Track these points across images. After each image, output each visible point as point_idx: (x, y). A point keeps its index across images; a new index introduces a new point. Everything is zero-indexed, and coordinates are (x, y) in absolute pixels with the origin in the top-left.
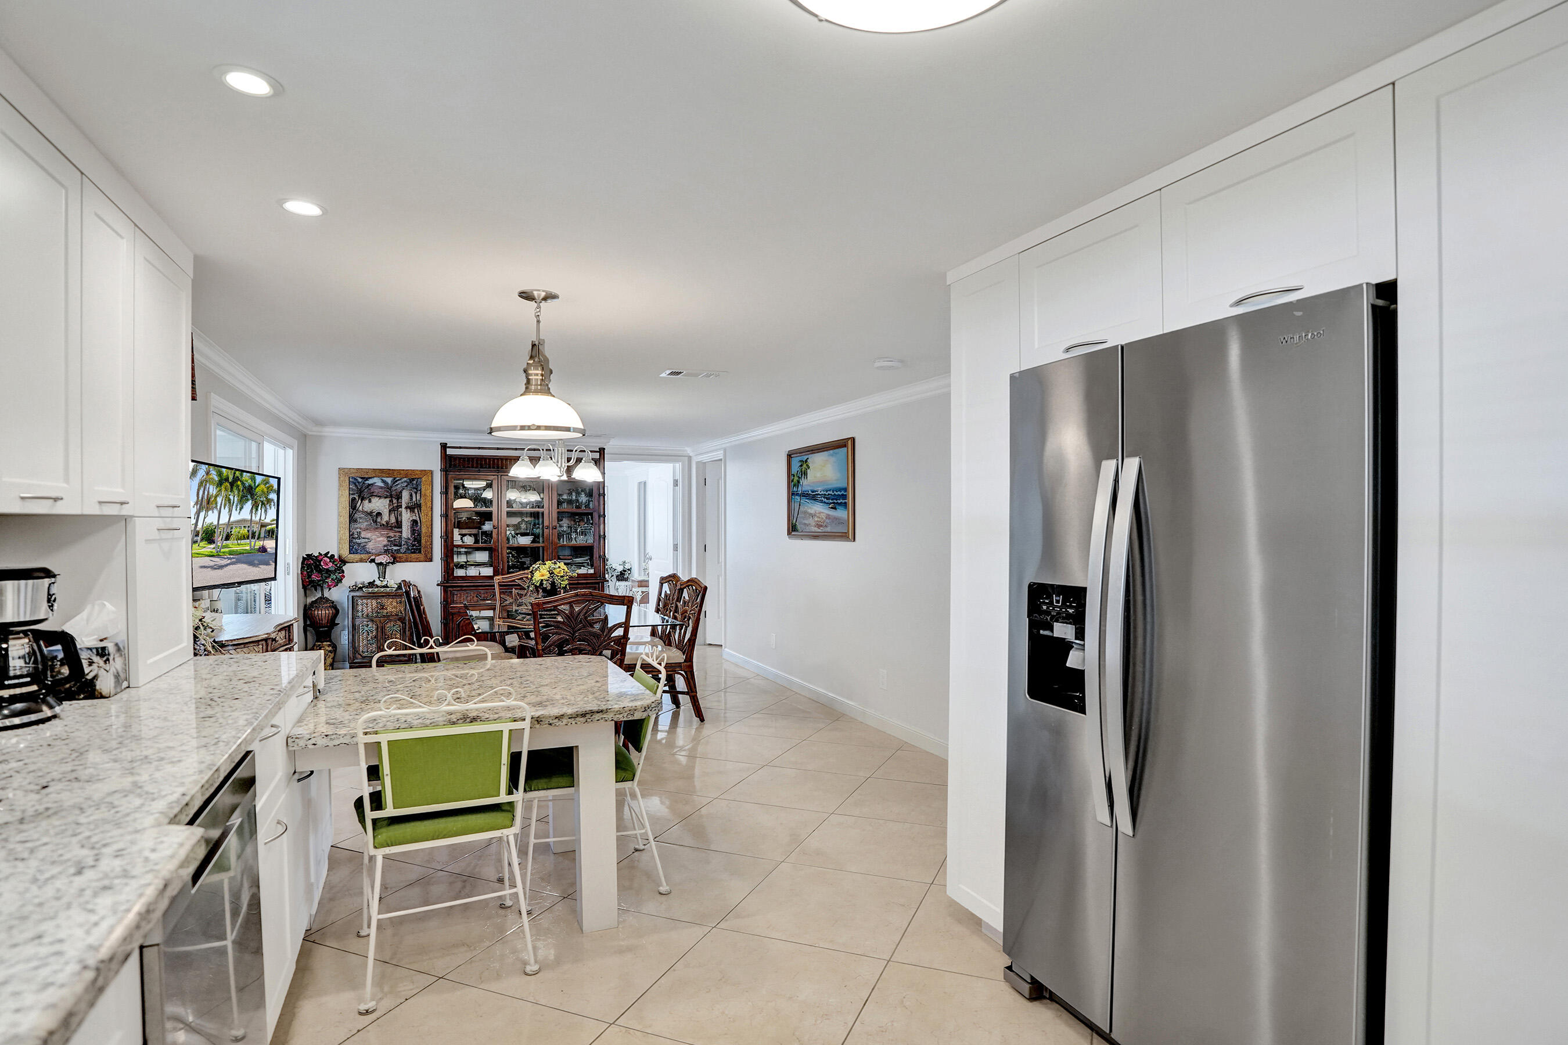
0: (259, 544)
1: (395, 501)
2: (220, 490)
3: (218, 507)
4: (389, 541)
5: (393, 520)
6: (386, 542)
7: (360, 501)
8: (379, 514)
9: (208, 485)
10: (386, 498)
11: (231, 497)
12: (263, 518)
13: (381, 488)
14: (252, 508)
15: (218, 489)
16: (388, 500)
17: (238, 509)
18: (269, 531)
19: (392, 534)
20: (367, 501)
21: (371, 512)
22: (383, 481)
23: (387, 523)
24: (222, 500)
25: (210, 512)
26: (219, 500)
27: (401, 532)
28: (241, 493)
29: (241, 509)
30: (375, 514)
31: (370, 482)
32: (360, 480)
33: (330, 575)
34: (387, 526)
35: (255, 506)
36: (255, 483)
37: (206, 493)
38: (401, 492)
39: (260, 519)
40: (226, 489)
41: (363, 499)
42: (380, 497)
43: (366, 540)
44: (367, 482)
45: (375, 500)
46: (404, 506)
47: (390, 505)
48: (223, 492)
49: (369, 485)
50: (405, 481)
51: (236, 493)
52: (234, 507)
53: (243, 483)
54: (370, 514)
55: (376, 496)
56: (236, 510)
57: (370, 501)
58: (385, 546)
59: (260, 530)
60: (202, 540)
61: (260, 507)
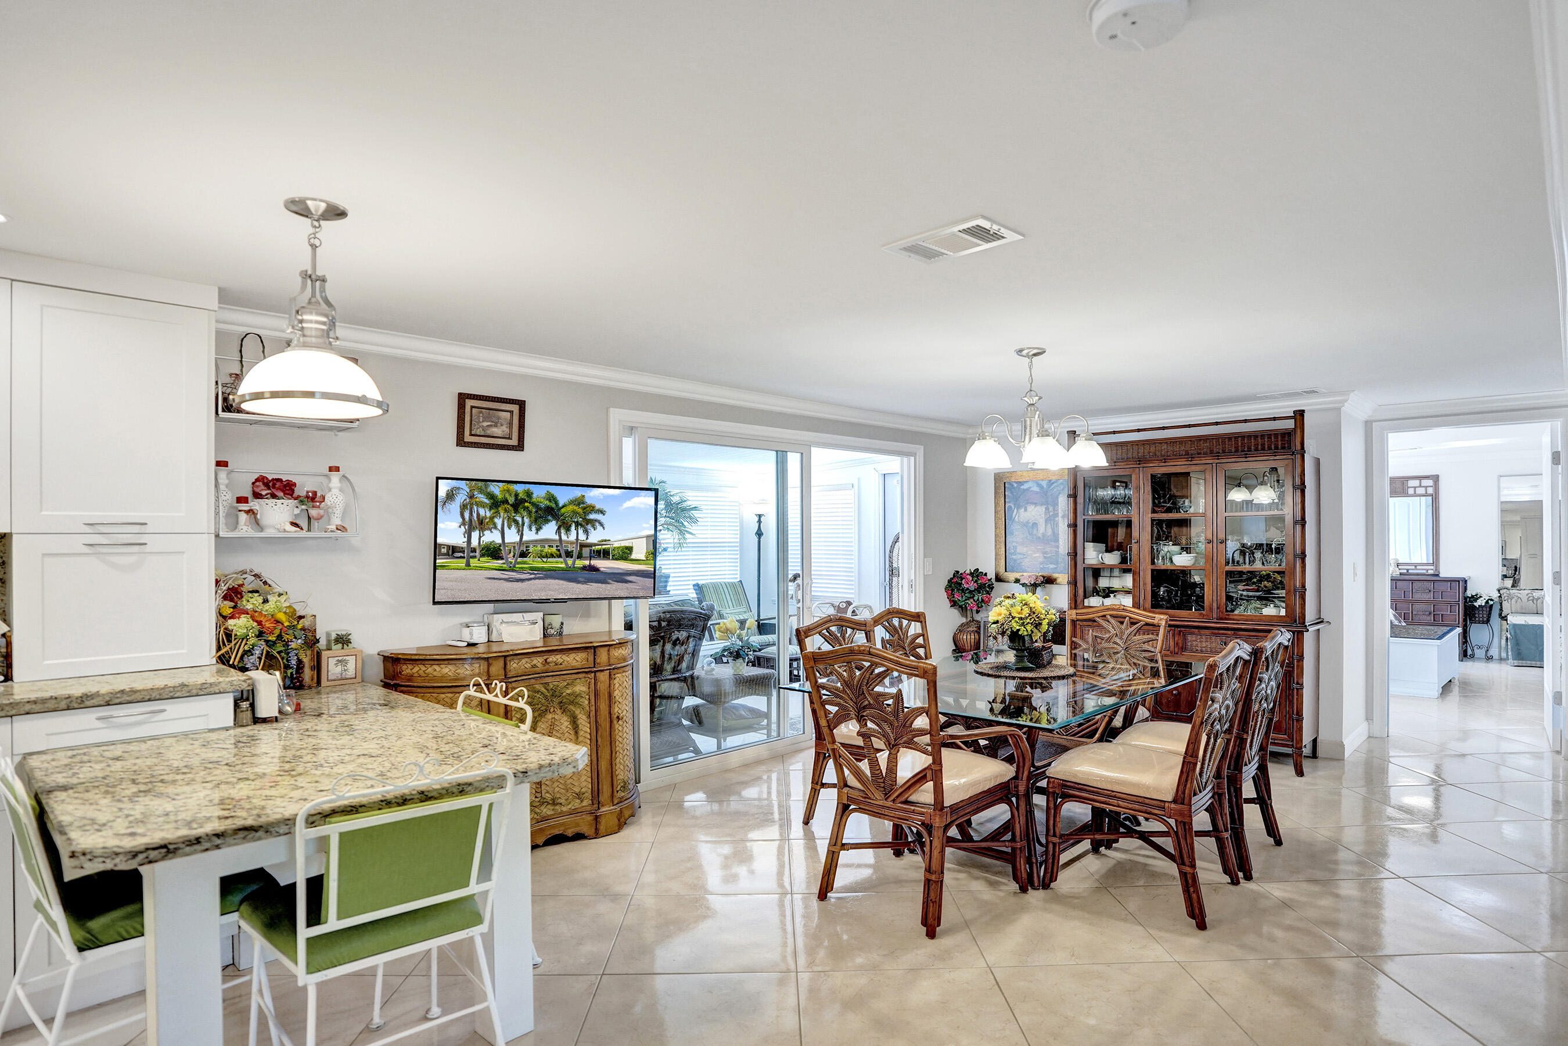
0: (579, 563)
1: (1051, 509)
2: (498, 512)
3: (499, 527)
4: (1045, 558)
5: (1049, 532)
6: (1041, 559)
7: (1015, 510)
8: (1035, 525)
9: (475, 508)
10: (1042, 505)
11: (519, 519)
12: (582, 538)
13: (1037, 493)
14: (559, 528)
15: (493, 511)
16: (1043, 508)
17: (534, 528)
18: (598, 552)
19: (1048, 549)
20: (1023, 510)
21: (1027, 522)
22: (1039, 485)
23: (1044, 535)
24: (503, 522)
25: (487, 533)
26: (498, 522)
27: (1058, 547)
28: (533, 515)
29: (538, 530)
30: (1030, 525)
31: (1025, 486)
32: (1015, 485)
33: (974, 596)
34: (1044, 540)
35: (564, 526)
36: (556, 503)
37: (475, 515)
38: (1057, 497)
39: (577, 539)
40: (506, 510)
41: (1019, 507)
42: (1036, 504)
43: (1022, 556)
44: (1022, 487)
45: (1030, 508)
46: (1060, 515)
47: (1046, 514)
48: (502, 514)
49: (1024, 490)
50: (1062, 484)
51: (525, 514)
52: (526, 528)
53: (533, 504)
54: (1025, 524)
55: (1032, 503)
56: (530, 529)
57: (1026, 510)
58: (1041, 563)
59: (581, 550)
60: (482, 556)
61: (573, 527)
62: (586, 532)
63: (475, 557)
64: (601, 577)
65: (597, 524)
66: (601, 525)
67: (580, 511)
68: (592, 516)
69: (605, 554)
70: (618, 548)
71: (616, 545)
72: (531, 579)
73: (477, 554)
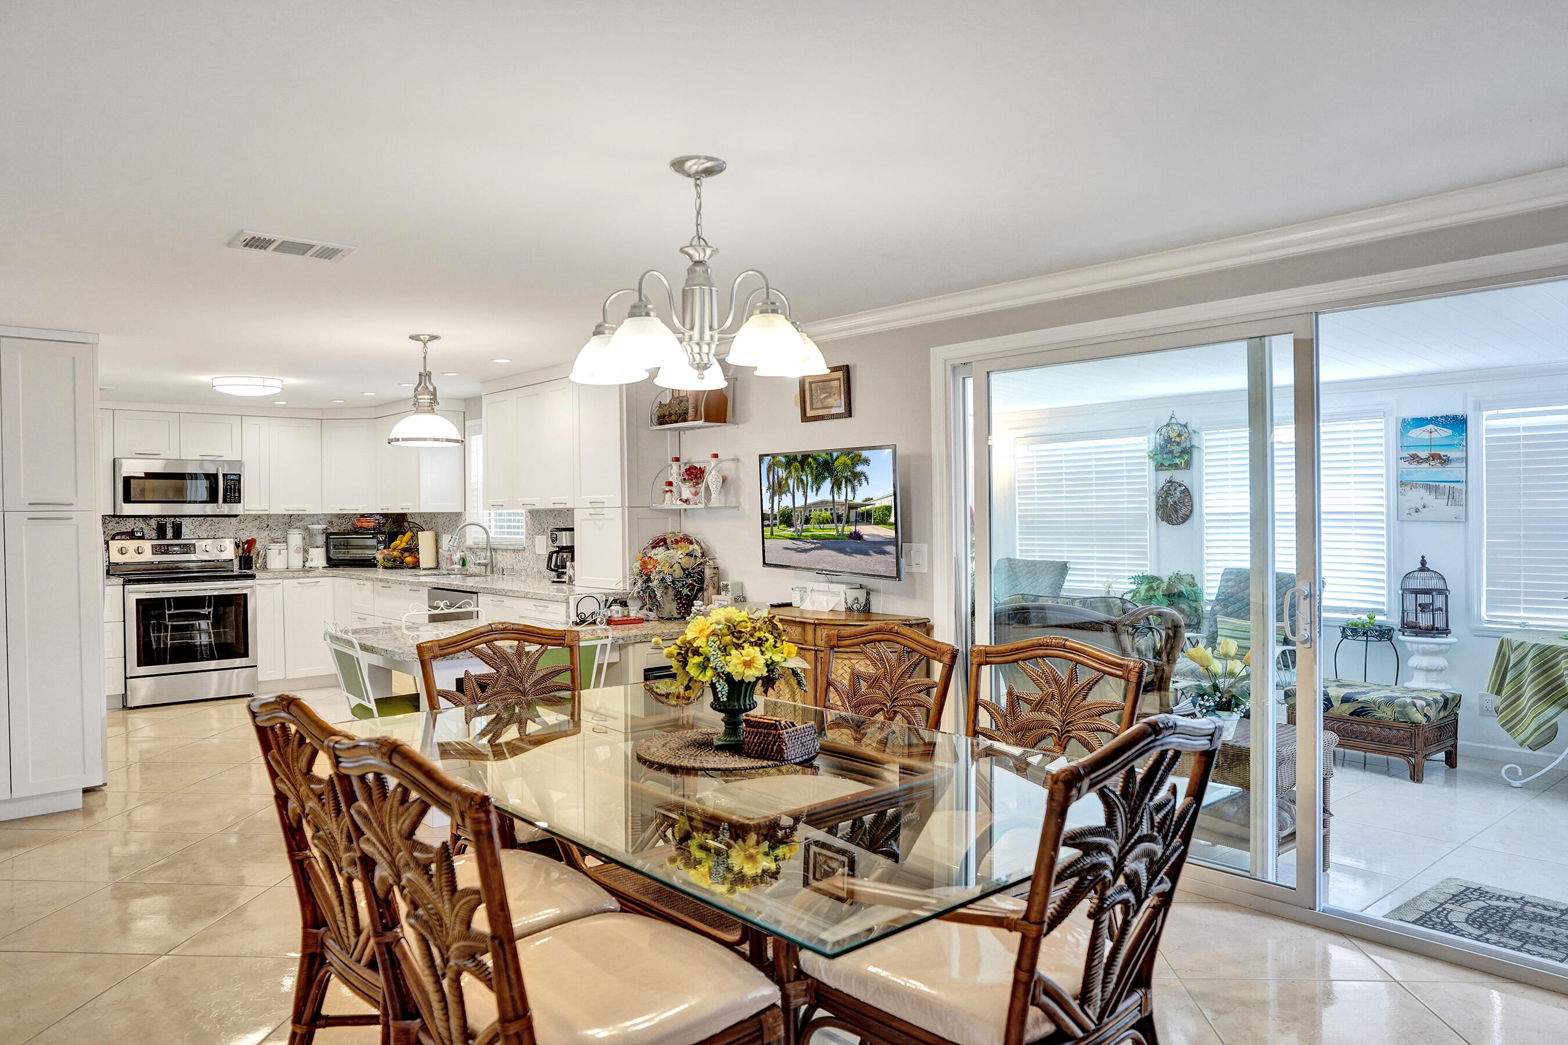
0: (849, 529)
2: (790, 473)
3: (791, 489)
11: (804, 478)
12: (850, 497)
14: (834, 487)
17: (815, 488)
18: (862, 514)
24: (794, 483)
25: (783, 496)
26: (791, 483)
28: (815, 472)
29: (818, 489)
35: (838, 483)
37: (776, 477)
39: (846, 499)
40: (795, 469)
48: (793, 475)
51: (809, 472)
52: (809, 486)
56: (812, 490)
59: (849, 512)
60: (781, 523)
61: (843, 485)
62: (853, 489)
63: (775, 525)
64: (863, 546)
65: (863, 478)
66: (866, 479)
67: (849, 462)
68: (859, 468)
69: (866, 517)
70: (880, 508)
71: (878, 505)
72: (811, 550)
73: (777, 522)
